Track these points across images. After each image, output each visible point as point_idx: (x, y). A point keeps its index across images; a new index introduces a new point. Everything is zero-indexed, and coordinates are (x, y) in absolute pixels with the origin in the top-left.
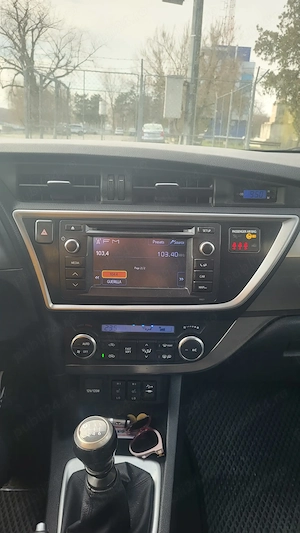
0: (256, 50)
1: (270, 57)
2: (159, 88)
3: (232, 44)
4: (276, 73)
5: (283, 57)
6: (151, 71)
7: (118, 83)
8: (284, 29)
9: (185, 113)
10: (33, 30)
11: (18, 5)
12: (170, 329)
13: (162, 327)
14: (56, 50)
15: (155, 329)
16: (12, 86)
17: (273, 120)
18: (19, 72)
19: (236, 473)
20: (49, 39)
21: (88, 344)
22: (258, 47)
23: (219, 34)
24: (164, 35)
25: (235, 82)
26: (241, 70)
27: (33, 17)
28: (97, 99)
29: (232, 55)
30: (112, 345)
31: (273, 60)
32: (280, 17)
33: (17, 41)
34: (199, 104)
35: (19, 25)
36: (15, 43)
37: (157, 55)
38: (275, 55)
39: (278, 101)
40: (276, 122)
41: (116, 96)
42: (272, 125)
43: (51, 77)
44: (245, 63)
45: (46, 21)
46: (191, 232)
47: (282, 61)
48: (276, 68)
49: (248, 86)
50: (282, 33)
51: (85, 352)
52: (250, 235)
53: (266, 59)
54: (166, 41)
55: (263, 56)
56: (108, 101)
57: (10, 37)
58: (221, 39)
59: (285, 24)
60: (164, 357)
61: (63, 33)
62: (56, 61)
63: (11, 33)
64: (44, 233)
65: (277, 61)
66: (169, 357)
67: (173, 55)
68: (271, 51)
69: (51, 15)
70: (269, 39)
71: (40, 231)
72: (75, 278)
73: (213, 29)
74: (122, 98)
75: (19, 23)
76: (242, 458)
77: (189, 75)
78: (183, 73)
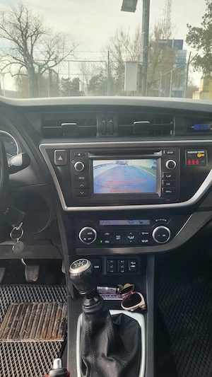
0: (187, 41)
1: (197, 46)
2: (120, 71)
3: (170, 38)
4: (202, 56)
5: (207, 45)
6: (114, 59)
7: (91, 70)
8: (207, 26)
9: (140, 87)
10: (31, 36)
11: (21, 20)
12: (146, 222)
13: (141, 221)
14: (47, 49)
15: (136, 222)
16: (18, 74)
17: (201, 90)
18: (23, 65)
19: (193, 328)
20: (43, 42)
21: (91, 233)
22: (188, 39)
23: (161, 31)
24: (122, 34)
25: (173, 64)
26: (176, 55)
27: (31, 27)
28: (77, 80)
29: (170, 46)
30: (107, 234)
31: (199, 47)
32: (203, 17)
33: (21, 44)
34: (148, 80)
35: (22, 33)
36: (20, 46)
37: (118, 48)
38: (201, 44)
39: (204, 76)
40: (204, 91)
41: (90, 78)
42: (201, 93)
43: (46, 66)
44: (179, 51)
45: (40, 30)
46: (159, 154)
47: (206, 47)
48: (202, 53)
49: (183, 66)
50: (205, 28)
51: (89, 239)
52: (200, 154)
53: (194, 47)
54: (124, 38)
55: (192, 45)
56: (85, 82)
57: (16, 42)
58: (162, 35)
59: (207, 22)
60: (143, 241)
61: (52, 37)
62: (48, 56)
63: (17, 39)
64: (60, 158)
65: (202, 48)
66: (147, 241)
67: (129, 47)
68: (198, 41)
69: (44, 25)
70: (196, 33)
71: (57, 158)
72: (82, 188)
73: (156, 28)
74: (95, 79)
75: (22, 32)
76: (197, 318)
77: (141, 60)
78: (136, 59)
